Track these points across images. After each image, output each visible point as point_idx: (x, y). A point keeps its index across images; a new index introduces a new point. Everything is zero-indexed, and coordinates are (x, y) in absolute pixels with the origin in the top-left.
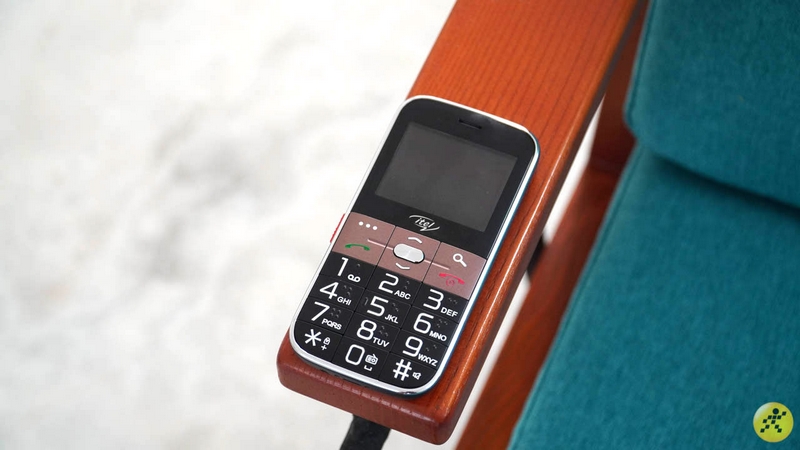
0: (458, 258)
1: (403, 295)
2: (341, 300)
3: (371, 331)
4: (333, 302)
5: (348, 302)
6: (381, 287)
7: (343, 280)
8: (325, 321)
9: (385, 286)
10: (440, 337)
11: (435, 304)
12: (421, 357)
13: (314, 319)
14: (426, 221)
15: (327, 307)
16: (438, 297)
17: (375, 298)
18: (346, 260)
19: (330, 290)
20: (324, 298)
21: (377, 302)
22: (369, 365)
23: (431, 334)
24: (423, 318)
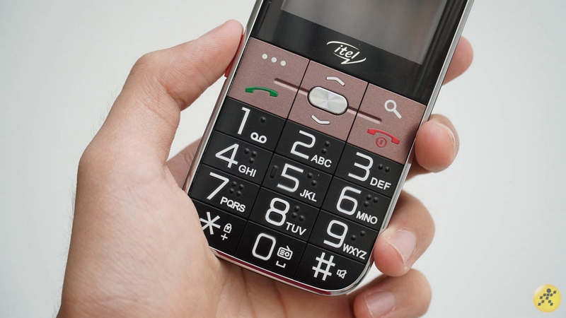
0: (391, 106)
1: (321, 161)
2: (244, 170)
3: (283, 213)
4: (232, 173)
5: (253, 173)
6: (293, 151)
7: (244, 140)
8: (224, 200)
9: (299, 149)
10: (369, 219)
11: (362, 173)
12: (347, 248)
13: (210, 197)
14: (349, 49)
15: (227, 180)
16: (366, 163)
17: (287, 166)
18: (248, 111)
19: (228, 154)
20: (221, 167)
21: (290, 172)
22: (282, 261)
23: (359, 216)
24: (348, 193)
